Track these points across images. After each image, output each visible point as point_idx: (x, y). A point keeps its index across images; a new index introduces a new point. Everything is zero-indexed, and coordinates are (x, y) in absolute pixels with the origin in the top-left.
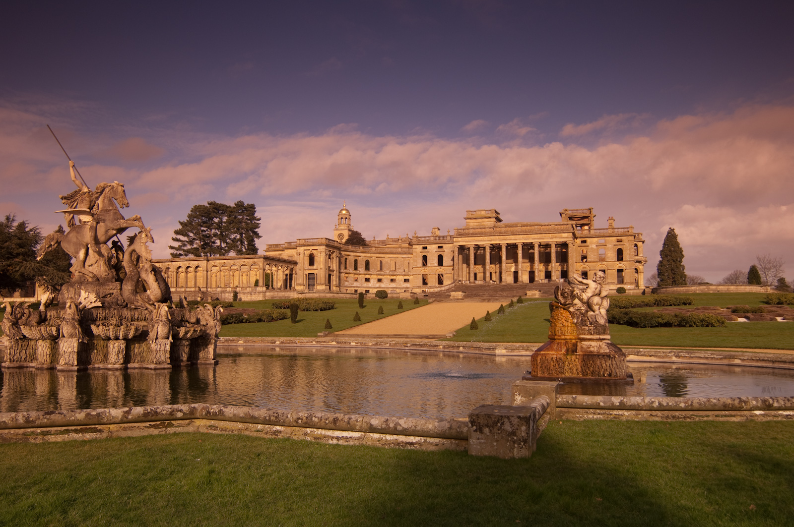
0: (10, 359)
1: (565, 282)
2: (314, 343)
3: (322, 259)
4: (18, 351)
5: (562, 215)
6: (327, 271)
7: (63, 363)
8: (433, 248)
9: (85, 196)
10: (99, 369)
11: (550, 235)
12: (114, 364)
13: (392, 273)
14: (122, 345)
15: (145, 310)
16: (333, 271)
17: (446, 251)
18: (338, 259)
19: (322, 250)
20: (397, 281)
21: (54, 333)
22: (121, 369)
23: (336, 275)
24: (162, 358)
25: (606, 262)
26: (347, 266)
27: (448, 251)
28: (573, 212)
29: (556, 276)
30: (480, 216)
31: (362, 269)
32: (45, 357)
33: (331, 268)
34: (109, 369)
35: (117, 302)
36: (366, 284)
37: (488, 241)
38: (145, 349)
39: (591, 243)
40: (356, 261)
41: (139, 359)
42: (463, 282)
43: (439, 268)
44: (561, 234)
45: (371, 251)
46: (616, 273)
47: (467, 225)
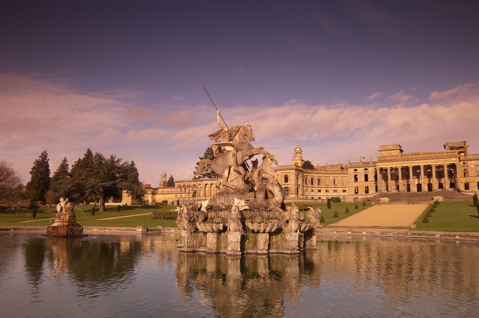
0: (188, 246)
1: (454, 190)
2: (335, 232)
3: (293, 178)
4: (192, 240)
5: (446, 146)
6: (296, 185)
7: (230, 250)
8: (361, 170)
9: (226, 133)
10: (251, 254)
11: (443, 159)
12: (262, 250)
13: (335, 186)
14: (266, 236)
15: (277, 211)
16: (299, 185)
17: (370, 171)
18: (302, 178)
19: (293, 173)
20: (338, 191)
21: (221, 228)
22: (267, 254)
23: (301, 188)
24: (294, 246)
26: (307, 182)
27: (371, 172)
28: (452, 144)
29: (447, 186)
30: (388, 149)
31: (316, 184)
32: (213, 245)
33: (298, 184)
34: (259, 254)
35: (254, 206)
36: (319, 194)
37: (400, 164)
38: (280, 239)
39: (471, 164)
40: (312, 179)
41: (276, 246)
42: (383, 191)
43: (365, 182)
44: (450, 159)
45: (321, 173)
47: (381, 155)
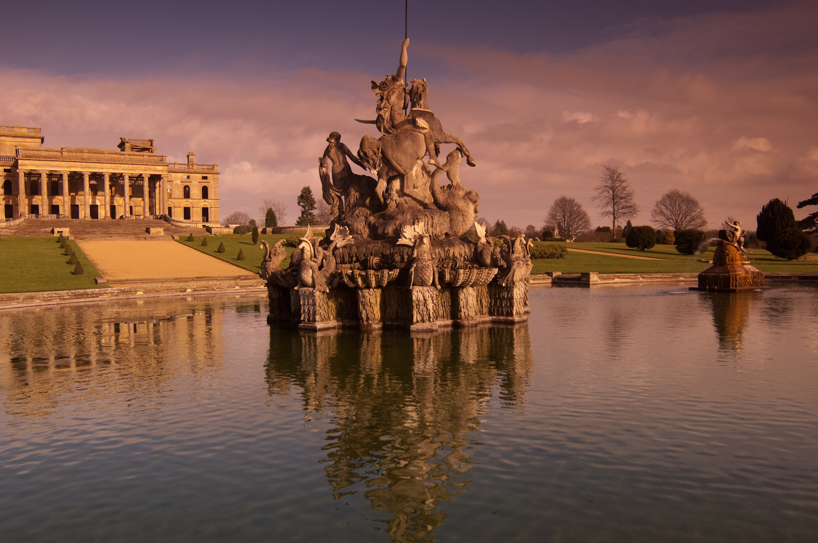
11: (143, 166)
25: (191, 199)
28: (134, 142)
30: (20, 134)
37: (66, 167)
39: (176, 178)
44: (155, 166)
46: (201, 211)
